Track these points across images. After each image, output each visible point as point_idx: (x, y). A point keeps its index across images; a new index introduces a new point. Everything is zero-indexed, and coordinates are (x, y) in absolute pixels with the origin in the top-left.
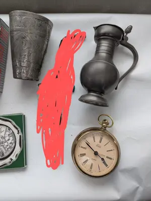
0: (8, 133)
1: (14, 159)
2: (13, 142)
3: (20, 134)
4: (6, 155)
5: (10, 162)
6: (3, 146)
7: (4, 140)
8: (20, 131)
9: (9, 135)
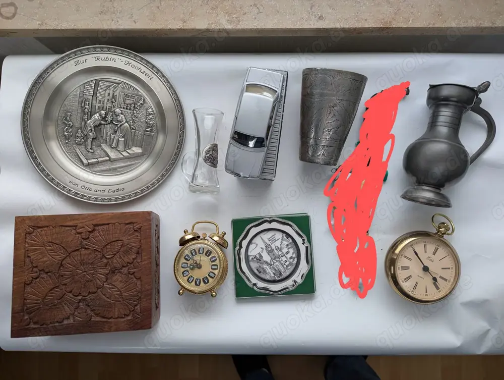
0: (285, 243)
1: (299, 281)
2: (294, 256)
3: (306, 245)
4: (285, 275)
5: (294, 285)
6: (280, 261)
7: (280, 253)
8: (306, 241)
9: (287, 245)
